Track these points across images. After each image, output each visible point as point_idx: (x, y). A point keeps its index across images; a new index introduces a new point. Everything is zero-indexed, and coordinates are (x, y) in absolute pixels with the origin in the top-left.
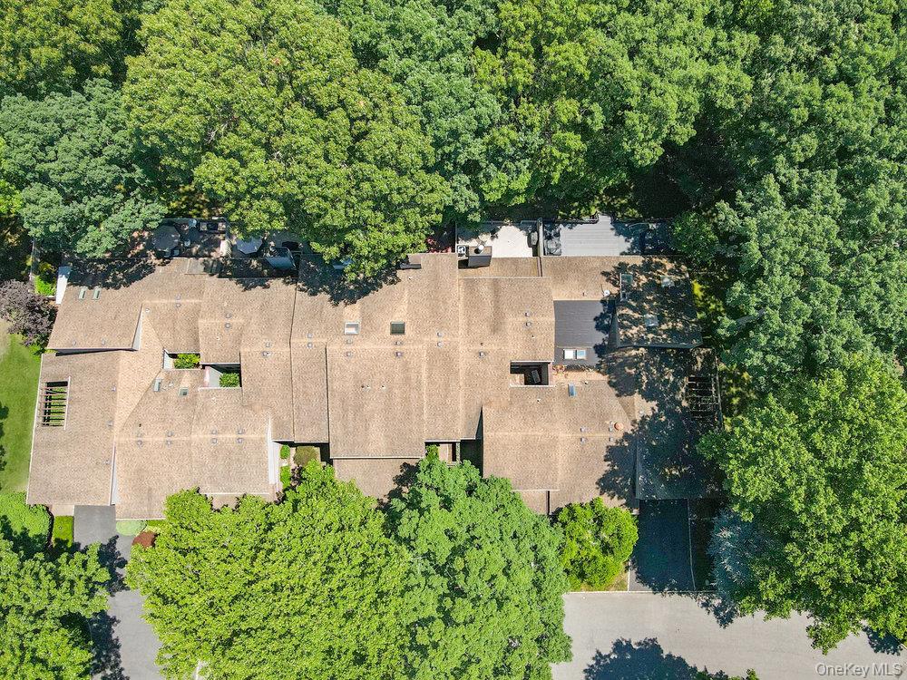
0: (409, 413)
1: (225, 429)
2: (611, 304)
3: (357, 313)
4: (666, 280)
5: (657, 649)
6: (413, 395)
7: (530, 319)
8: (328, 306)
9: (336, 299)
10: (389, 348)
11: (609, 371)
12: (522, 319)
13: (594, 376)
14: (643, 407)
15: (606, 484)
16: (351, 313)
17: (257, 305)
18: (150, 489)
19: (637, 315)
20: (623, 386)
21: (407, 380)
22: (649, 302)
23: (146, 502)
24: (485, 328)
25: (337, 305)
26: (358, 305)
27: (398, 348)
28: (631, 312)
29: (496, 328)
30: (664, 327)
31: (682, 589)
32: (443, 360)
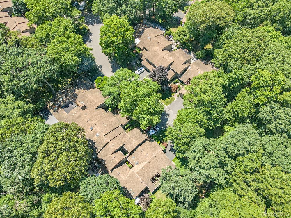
0: (105, 117)
1: (132, 141)
2: (62, 107)
3: (94, 137)
4: (52, 103)
5: (113, 71)
6: (101, 118)
7: (74, 113)
8: (97, 143)
9: (95, 143)
10: (96, 126)
11: (75, 100)
12: (75, 114)
13: (77, 102)
14: (77, 91)
15: (94, 88)
16: (95, 138)
17: (107, 156)
18: (154, 148)
19: (62, 102)
20: (76, 96)
21: (99, 121)
22: (58, 102)
23: (156, 147)
24: (81, 118)
25: (96, 142)
26: (93, 139)
27: (95, 125)
28: (62, 103)
29: (80, 116)
30: (61, 97)
31: (102, 73)
32: (91, 118)
